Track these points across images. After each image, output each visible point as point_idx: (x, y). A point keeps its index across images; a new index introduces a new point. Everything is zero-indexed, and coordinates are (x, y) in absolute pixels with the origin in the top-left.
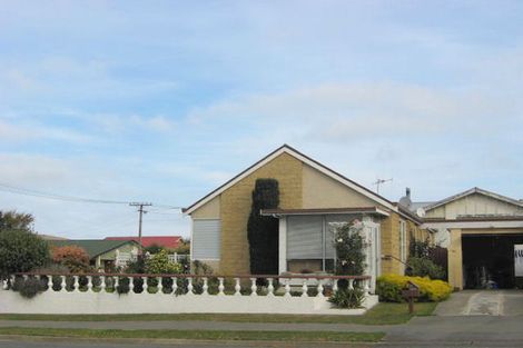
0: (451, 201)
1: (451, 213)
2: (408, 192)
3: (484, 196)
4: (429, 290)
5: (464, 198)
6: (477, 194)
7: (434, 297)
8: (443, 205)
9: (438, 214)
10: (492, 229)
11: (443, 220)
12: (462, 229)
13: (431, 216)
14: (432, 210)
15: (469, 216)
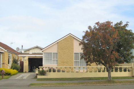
0: (31, 49)
1: (31, 52)
2: (22, 46)
3: (39, 48)
4: (11, 72)
5: (34, 48)
6: (37, 47)
7: (11, 74)
8: (29, 50)
9: (27, 52)
10: (36, 56)
11: (29, 54)
12: (29, 57)
13: (26, 53)
14: (26, 51)
15: (35, 53)
